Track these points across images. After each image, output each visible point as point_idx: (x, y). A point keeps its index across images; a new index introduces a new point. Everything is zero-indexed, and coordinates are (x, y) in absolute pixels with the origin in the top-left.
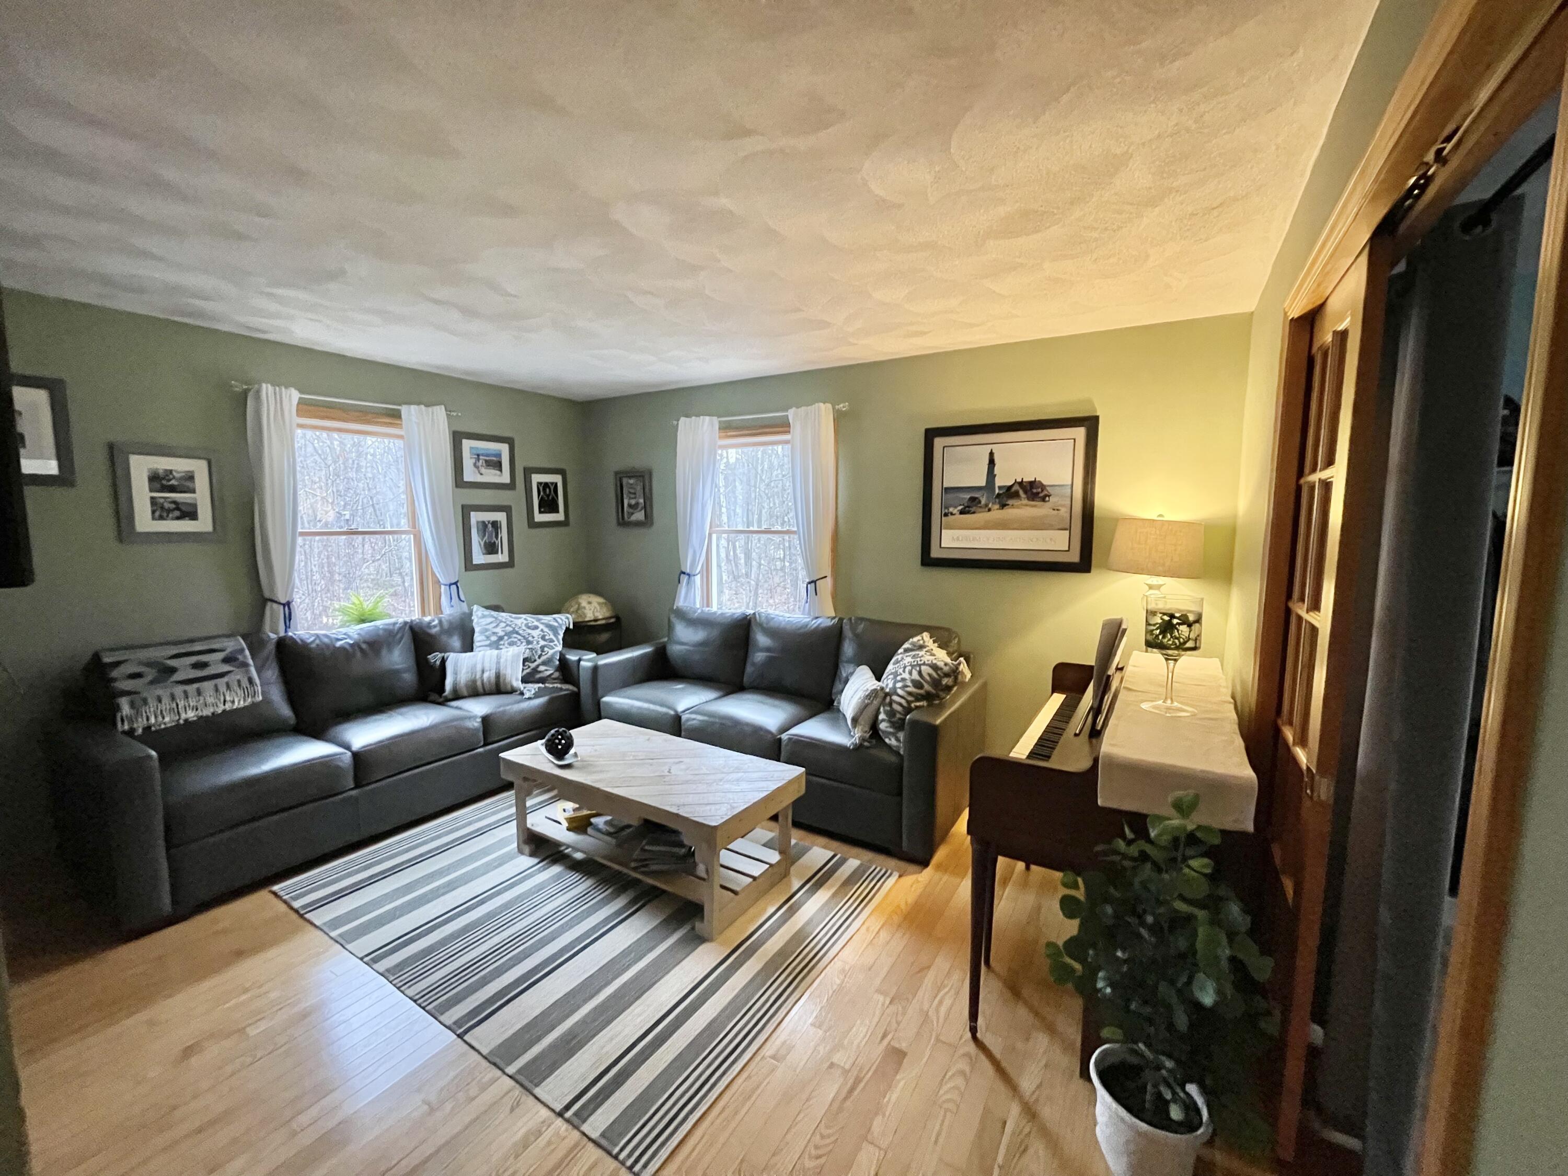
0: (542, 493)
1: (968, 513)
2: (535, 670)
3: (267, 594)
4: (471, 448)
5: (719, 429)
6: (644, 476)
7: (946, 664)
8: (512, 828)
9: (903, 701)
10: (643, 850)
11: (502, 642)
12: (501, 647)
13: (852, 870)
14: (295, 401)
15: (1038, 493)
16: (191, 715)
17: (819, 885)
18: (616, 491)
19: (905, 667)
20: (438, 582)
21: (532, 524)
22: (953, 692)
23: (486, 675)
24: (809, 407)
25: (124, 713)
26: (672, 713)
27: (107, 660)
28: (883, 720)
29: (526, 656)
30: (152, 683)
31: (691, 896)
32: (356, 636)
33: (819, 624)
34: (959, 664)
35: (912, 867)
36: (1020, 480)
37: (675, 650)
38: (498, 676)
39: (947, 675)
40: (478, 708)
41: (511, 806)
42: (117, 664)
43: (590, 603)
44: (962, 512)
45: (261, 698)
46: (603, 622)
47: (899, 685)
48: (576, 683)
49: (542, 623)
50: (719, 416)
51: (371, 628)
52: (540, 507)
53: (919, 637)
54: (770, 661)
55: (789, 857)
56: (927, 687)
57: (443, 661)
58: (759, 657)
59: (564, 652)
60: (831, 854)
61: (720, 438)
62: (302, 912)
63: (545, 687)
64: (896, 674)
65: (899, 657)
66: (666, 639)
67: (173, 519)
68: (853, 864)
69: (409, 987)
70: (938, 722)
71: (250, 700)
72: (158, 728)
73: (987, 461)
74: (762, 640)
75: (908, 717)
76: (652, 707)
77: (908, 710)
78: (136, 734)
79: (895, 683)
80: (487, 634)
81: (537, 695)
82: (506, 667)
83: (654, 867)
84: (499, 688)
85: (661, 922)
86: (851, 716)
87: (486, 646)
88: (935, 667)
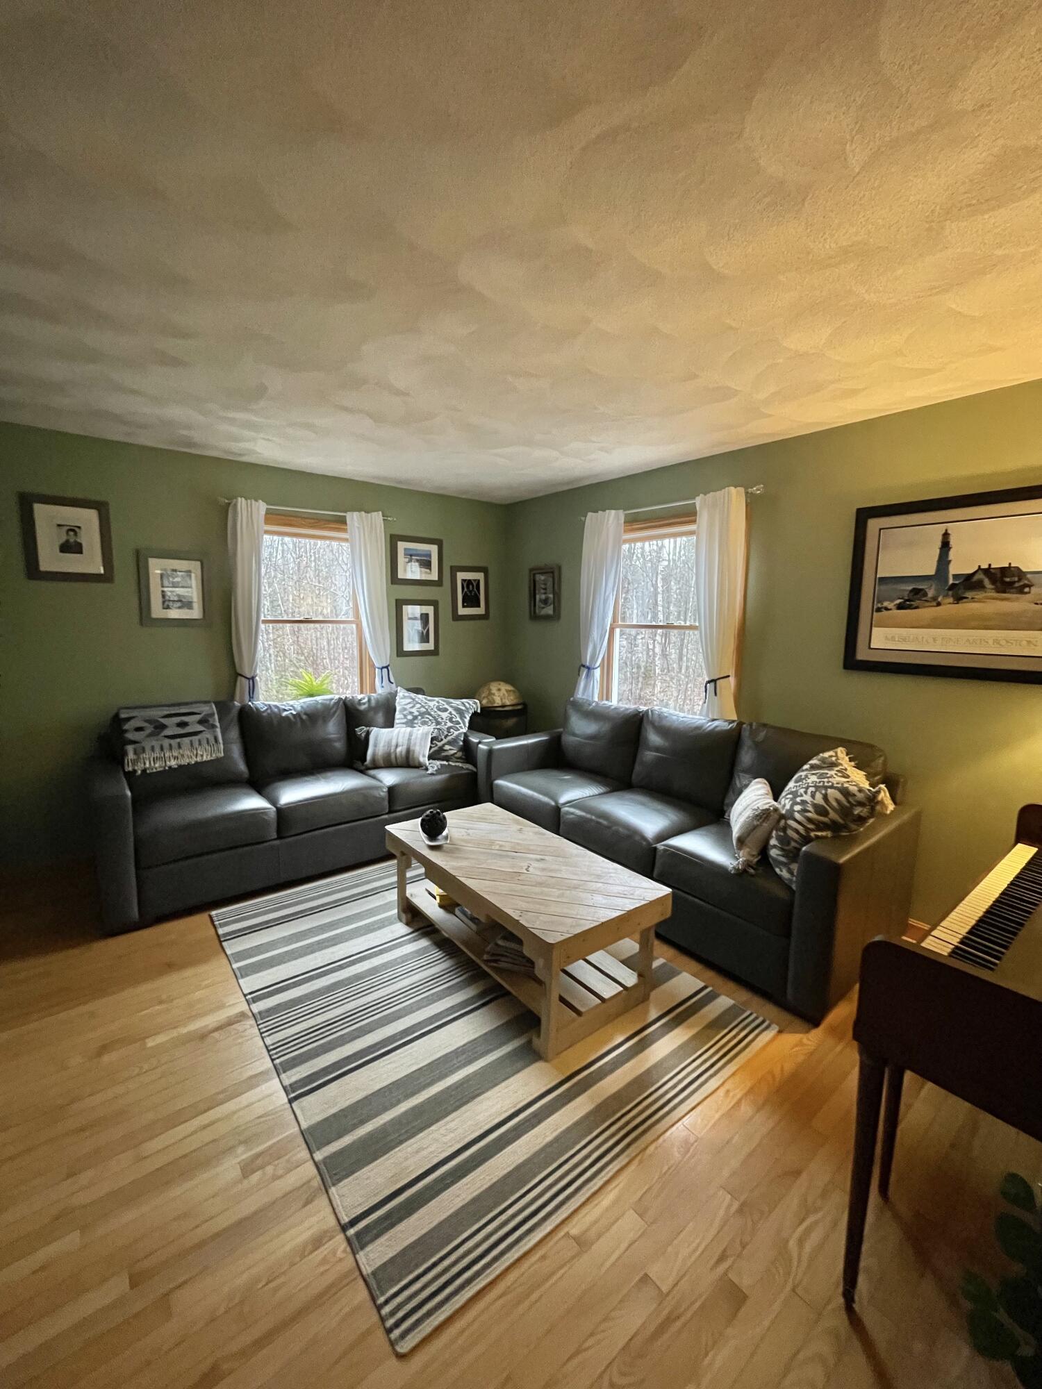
0: (466, 590)
1: (910, 607)
2: (441, 749)
3: (239, 671)
4: (405, 549)
5: (625, 523)
6: (554, 573)
7: (860, 790)
8: (393, 896)
9: (800, 828)
10: (497, 945)
11: (416, 721)
12: (415, 725)
13: (722, 1010)
14: (263, 512)
15: (1013, 583)
16: (173, 763)
17: (678, 1021)
18: (530, 587)
19: (807, 788)
20: (373, 666)
21: (456, 617)
22: (868, 824)
23: (399, 750)
24: (718, 492)
25: (130, 758)
26: (553, 803)
27: (123, 716)
28: (775, 846)
29: (434, 735)
30: (150, 735)
31: (532, 1006)
32: (299, 708)
33: (716, 727)
34: (878, 792)
35: (798, 1023)
36: (986, 567)
37: (568, 740)
38: (408, 751)
39: (861, 804)
40: (389, 778)
41: (392, 875)
42: (129, 719)
43: (499, 690)
44: (900, 607)
45: (222, 755)
46: (510, 708)
47: (798, 808)
48: (475, 765)
49: (451, 707)
50: (625, 510)
51: (312, 702)
52: (464, 602)
53: (831, 753)
54: (659, 761)
55: (649, 980)
56: (833, 815)
57: (368, 733)
58: (649, 755)
59: (468, 734)
60: (702, 984)
61: (625, 531)
62: (222, 939)
63: (449, 765)
64: (795, 794)
65: (803, 774)
66: (561, 730)
67: (176, 608)
68: (724, 1002)
69: (269, 1035)
70: (842, 860)
71: (214, 756)
72: (151, 771)
73: (939, 544)
74: (654, 738)
75: (804, 849)
76: (536, 795)
77: (807, 840)
78: (137, 774)
79: (792, 806)
80: (405, 713)
81: (439, 772)
82: (415, 744)
83: (502, 965)
84: (407, 762)
85: (503, 1025)
86: (737, 835)
87: (403, 723)
88: (845, 792)
